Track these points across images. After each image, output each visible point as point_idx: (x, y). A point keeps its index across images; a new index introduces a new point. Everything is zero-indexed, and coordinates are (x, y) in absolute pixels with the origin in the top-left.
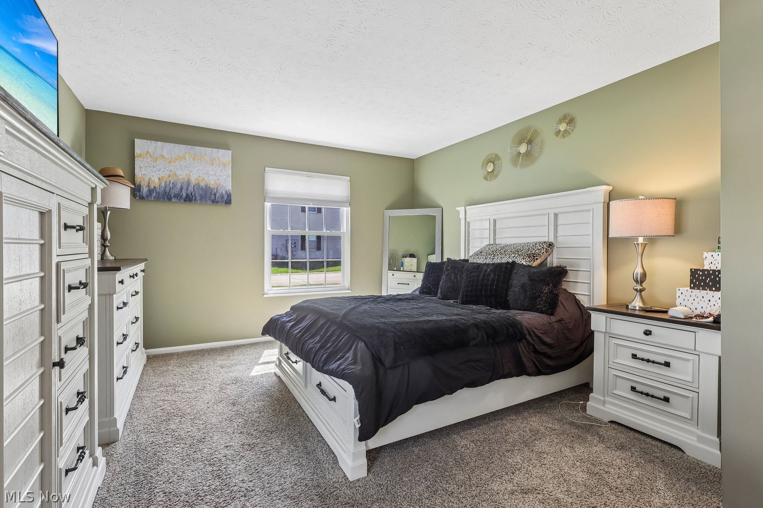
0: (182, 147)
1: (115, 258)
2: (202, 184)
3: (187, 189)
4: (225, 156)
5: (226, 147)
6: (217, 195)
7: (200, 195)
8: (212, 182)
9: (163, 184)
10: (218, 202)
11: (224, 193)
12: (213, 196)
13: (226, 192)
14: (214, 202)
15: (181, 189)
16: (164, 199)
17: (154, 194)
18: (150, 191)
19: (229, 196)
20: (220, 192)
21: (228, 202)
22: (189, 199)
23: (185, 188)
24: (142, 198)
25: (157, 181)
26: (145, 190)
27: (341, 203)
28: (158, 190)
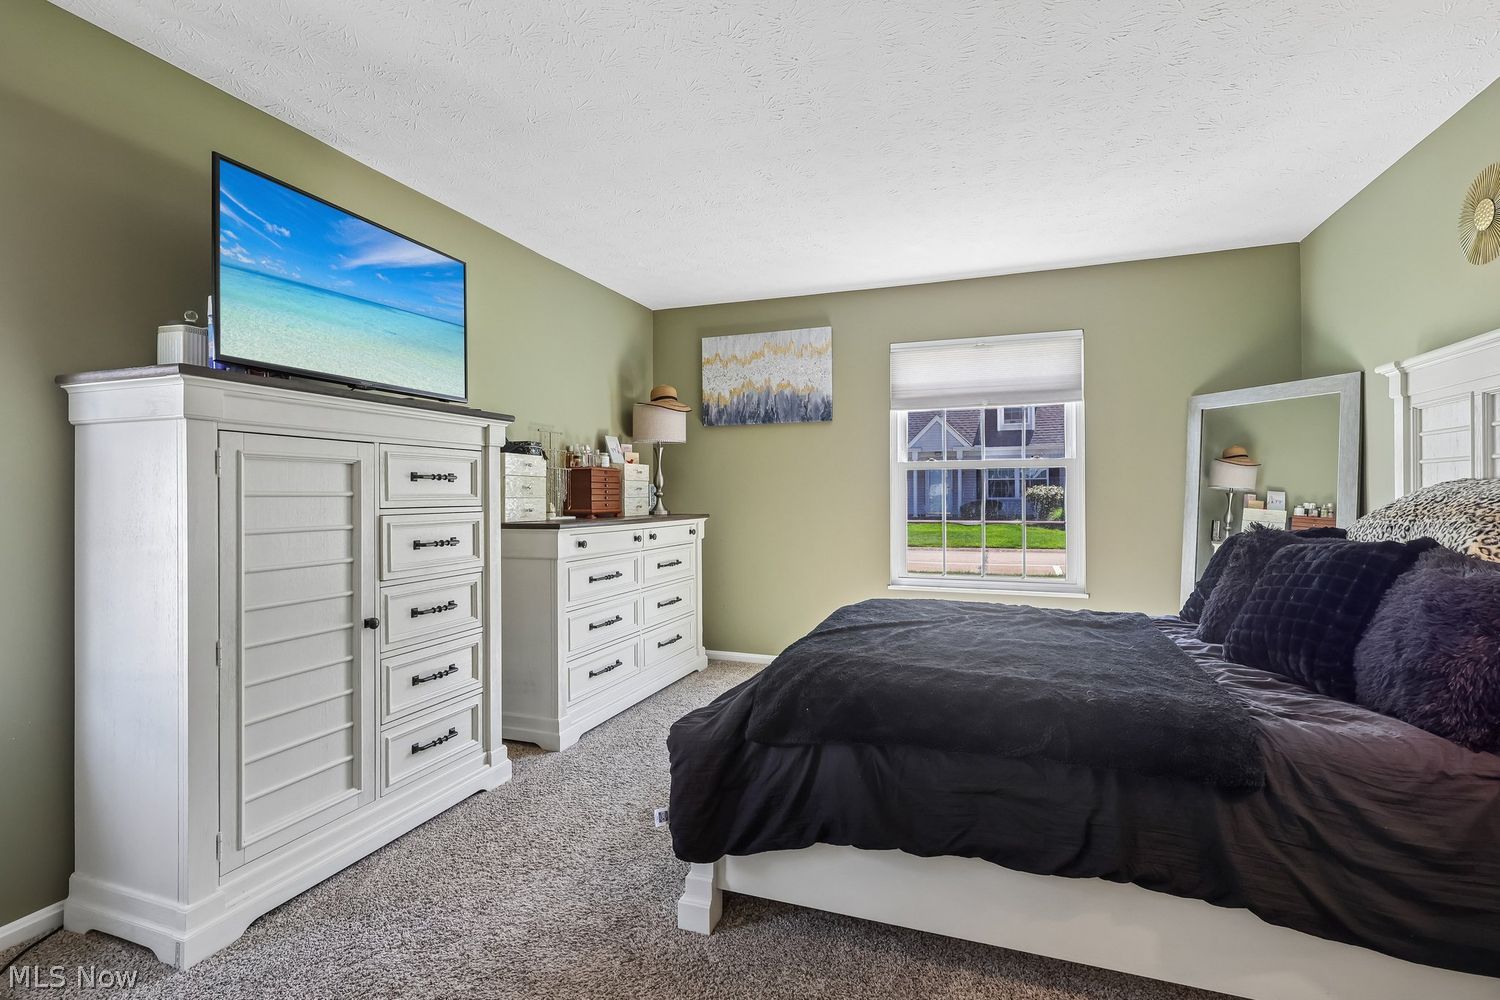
0: (760, 336)
1: (669, 512)
2: (787, 392)
3: (767, 403)
4: (821, 336)
5: (822, 322)
6: (809, 407)
7: (785, 411)
8: (801, 387)
9: (735, 400)
10: (811, 419)
11: (819, 401)
12: (803, 409)
13: (823, 400)
14: (805, 419)
15: (758, 404)
16: (736, 422)
17: (724, 417)
18: (720, 413)
19: (828, 405)
20: (813, 401)
21: (827, 416)
22: (769, 418)
23: (763, 401)
24: (710, 424)
25: (728, 396)
26: (714, 411)
27: (1067, 391)
28: (729, 410)
